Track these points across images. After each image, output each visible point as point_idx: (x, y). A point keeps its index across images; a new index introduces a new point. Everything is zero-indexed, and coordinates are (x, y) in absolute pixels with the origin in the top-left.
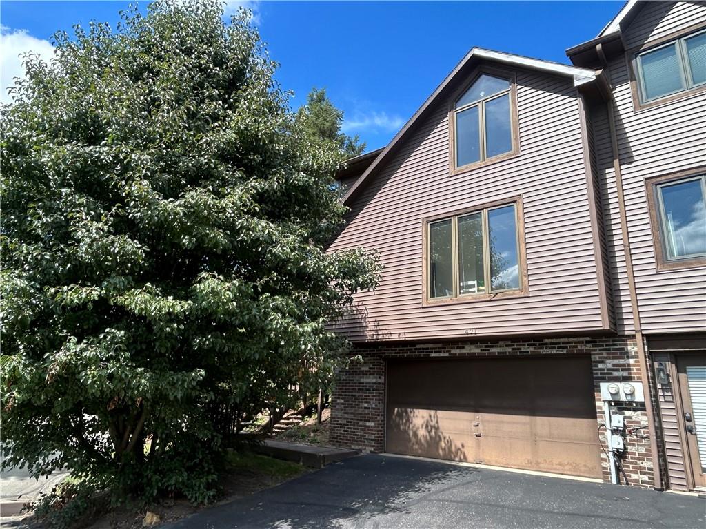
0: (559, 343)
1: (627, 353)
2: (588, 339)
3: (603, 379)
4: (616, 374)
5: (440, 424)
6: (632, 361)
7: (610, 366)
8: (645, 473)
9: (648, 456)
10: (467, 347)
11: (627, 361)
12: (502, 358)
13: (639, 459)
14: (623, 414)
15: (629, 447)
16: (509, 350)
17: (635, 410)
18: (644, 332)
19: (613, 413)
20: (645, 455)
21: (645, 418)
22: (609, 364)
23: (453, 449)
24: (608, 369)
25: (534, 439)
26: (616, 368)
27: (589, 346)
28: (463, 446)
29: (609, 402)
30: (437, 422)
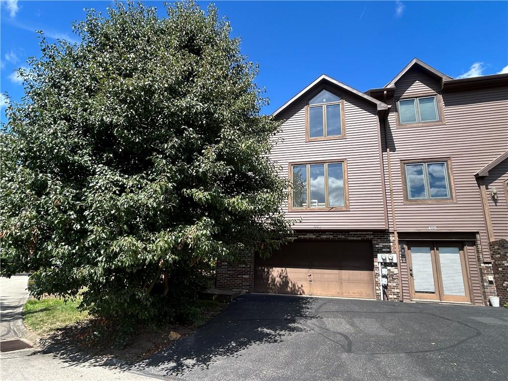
0: (357, 234)
1: (390, 240)
2: (372, 233)
3: (378, 252)
4: (384, 250)
5: (288, 275)
6: (391, 244)
7: (381, 246)
8: (395, 295)
9: (397, 287)
10: (308, 234)
11: (389, 244)
12: (327, 240)
13: (393, 288)
14: (387, 268)
15: (389, 283)
16: (332, 237)
17: (392, 266)
18: (398, 231)
19: (382, 268)
20: (395, 286)
21: (397, 270)
22: (381, 245)
23: (297, 288)
24: (381, 248)
25: (340, 281)
26: (384, 247)
27: (372, 236)
28: (302, 286)
29: (381, 263)
30: (286, 274)
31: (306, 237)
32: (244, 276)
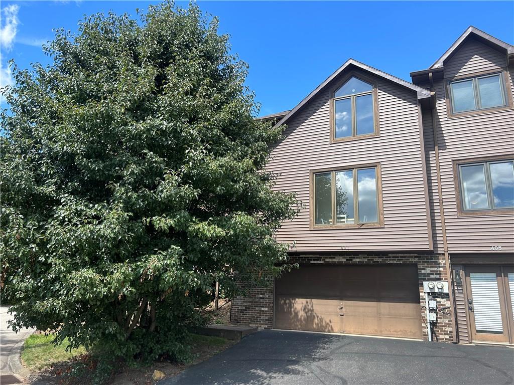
0: (398, 257)
1: (439, 264)
2: (416, 255)
3: (425, 279)
4: (432, 276)
5: (314, 308)
6: (441, 269)
7: (429, 272)
8: (447, 334)
9: (449, 324)
11: (438, 269)
12: (360, 265)
13: (444, 326)
14: (436, 300)
15: (439, 320)
16: (366, 260)
17: (443, 298)
18: (449, 252)
19: (430, 300)
21: (449, 302)
22: (428, 270)
23: (324, 324)
24: (428, 274)
25: (379, 316)
26: (432, 273)
27: (416, 259)
28: (330, 322)
29: (429, 294)
30: (312, 306)
31: (334, 260)
32: (262, 309)
